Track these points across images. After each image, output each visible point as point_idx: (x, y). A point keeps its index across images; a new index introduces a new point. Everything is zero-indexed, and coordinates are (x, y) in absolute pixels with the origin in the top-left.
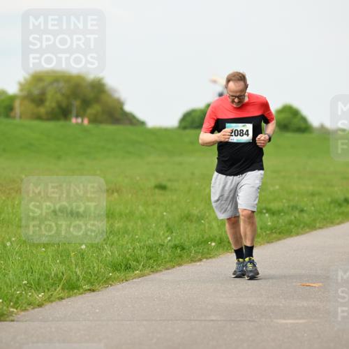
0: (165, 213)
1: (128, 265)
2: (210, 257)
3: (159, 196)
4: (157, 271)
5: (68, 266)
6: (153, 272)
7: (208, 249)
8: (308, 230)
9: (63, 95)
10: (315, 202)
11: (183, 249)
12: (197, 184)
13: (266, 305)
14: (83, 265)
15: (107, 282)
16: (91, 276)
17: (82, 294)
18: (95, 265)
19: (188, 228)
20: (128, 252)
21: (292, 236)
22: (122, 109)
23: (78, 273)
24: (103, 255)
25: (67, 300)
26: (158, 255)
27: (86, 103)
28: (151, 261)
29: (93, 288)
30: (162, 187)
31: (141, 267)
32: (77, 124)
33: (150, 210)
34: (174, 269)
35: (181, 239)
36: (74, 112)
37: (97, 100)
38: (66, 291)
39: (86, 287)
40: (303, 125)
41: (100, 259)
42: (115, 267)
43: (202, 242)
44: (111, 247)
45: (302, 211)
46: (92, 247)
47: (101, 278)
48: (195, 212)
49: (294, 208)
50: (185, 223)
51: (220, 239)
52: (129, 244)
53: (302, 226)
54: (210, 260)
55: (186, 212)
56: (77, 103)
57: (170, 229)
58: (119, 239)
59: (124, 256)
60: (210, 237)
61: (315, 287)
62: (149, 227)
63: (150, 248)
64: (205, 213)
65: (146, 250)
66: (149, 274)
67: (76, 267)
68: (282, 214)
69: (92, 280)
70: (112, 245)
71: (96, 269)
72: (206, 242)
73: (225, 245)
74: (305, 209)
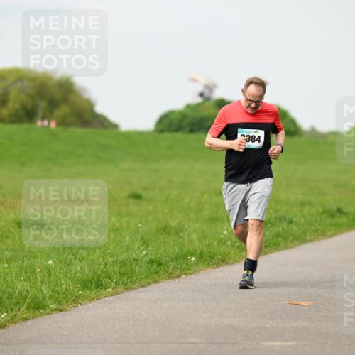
0: (140, 225)
1: (100, 283)
2: (190, 274)
3: (134, 207)
4: (131, 289)
5: (33, 283)
6: (127, 289)
7: (188, 265)
8: (297, 243)
9: (28, 95)
10: (305, 213)
11: (160, 264)
12: (175, 193)
13: (251, 325)
14: (50, 282)
15: (77, 300)
16: (59, 294)
17: (48, 314)
18: (63, 281)
19: (165, 242)
20: (99, 267)
21: (280, 250)
22: (92, 110)
23: (45, 291)
24: (72, 271)
25: (32, 321)
26: (133, 271)
27: (53, 104)
28: (125, 278)
29: (61, 307)
30: (137, 197)
31: (113, 284)
32: (43, 126)
33: (124, 221)
34: (150, 286)
35: (158, 254)
36: (40, 114)
37: (65, 100)
38: (31, 311)
39: (53, 306)
40: (292, 128)
41: (69, 275)
42: (86, 285)
43: (181, 256)
44: (81, 262)
45: (291, 222)
46: (60, 262)
47: (69, 297)
48: (173, 223)
49: (282, 219)
50: (162, 236)
51: (201, 253)
52: (100, 259)
53: (291, 238)
54: (190, 276)
55: (163, 224)
56: (43, 104)
57: (145, 243)
58: (89, 253)
59: (95, 273)
60: (189, 251)
61: (305, 306)
62: (122, 240)
63: (123, 263)
64: (184, 224)
65: (119, 265)
66: (123, 293)
67: (42, 284)
68: (269, 226)
69: (60, 299)
70: (81, 260)
71: (64, 286)
72: (185, 257)
73: (206, 260)
74: (294, 220)
